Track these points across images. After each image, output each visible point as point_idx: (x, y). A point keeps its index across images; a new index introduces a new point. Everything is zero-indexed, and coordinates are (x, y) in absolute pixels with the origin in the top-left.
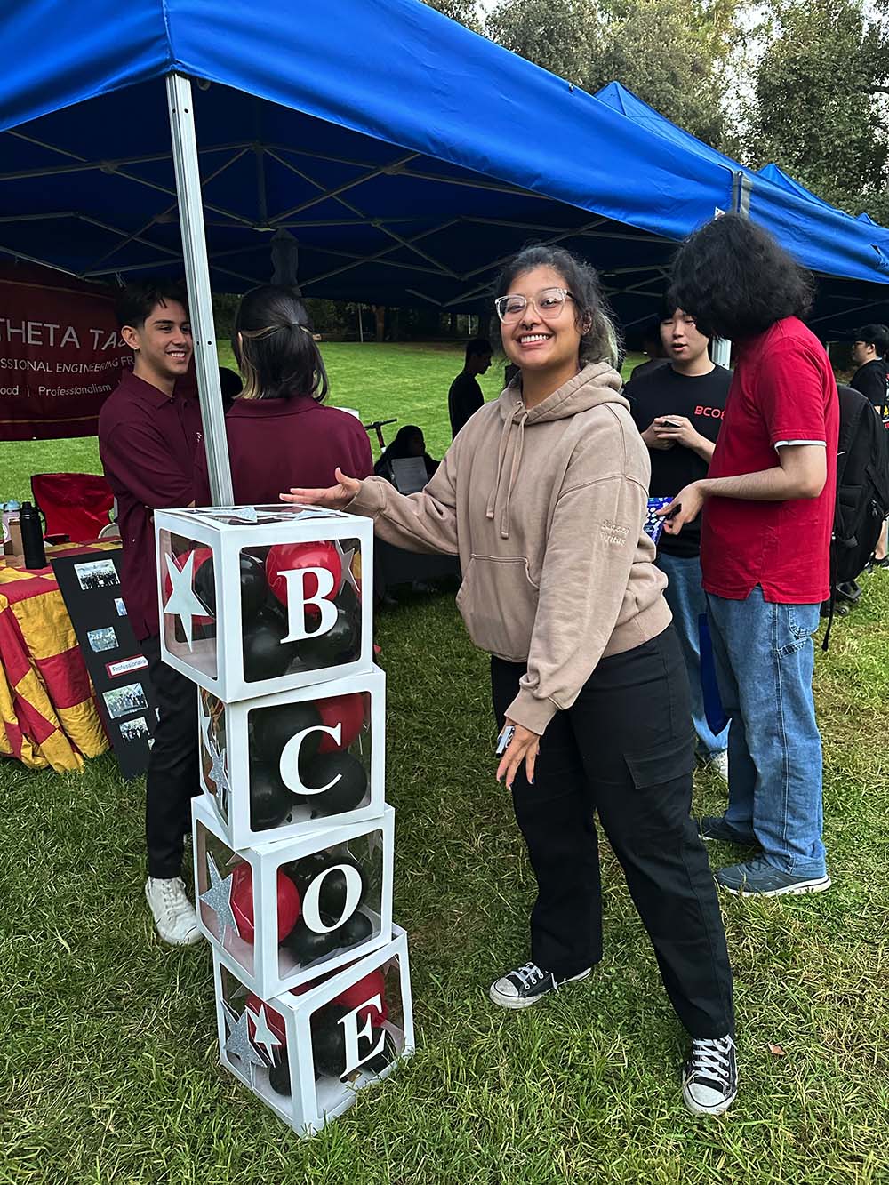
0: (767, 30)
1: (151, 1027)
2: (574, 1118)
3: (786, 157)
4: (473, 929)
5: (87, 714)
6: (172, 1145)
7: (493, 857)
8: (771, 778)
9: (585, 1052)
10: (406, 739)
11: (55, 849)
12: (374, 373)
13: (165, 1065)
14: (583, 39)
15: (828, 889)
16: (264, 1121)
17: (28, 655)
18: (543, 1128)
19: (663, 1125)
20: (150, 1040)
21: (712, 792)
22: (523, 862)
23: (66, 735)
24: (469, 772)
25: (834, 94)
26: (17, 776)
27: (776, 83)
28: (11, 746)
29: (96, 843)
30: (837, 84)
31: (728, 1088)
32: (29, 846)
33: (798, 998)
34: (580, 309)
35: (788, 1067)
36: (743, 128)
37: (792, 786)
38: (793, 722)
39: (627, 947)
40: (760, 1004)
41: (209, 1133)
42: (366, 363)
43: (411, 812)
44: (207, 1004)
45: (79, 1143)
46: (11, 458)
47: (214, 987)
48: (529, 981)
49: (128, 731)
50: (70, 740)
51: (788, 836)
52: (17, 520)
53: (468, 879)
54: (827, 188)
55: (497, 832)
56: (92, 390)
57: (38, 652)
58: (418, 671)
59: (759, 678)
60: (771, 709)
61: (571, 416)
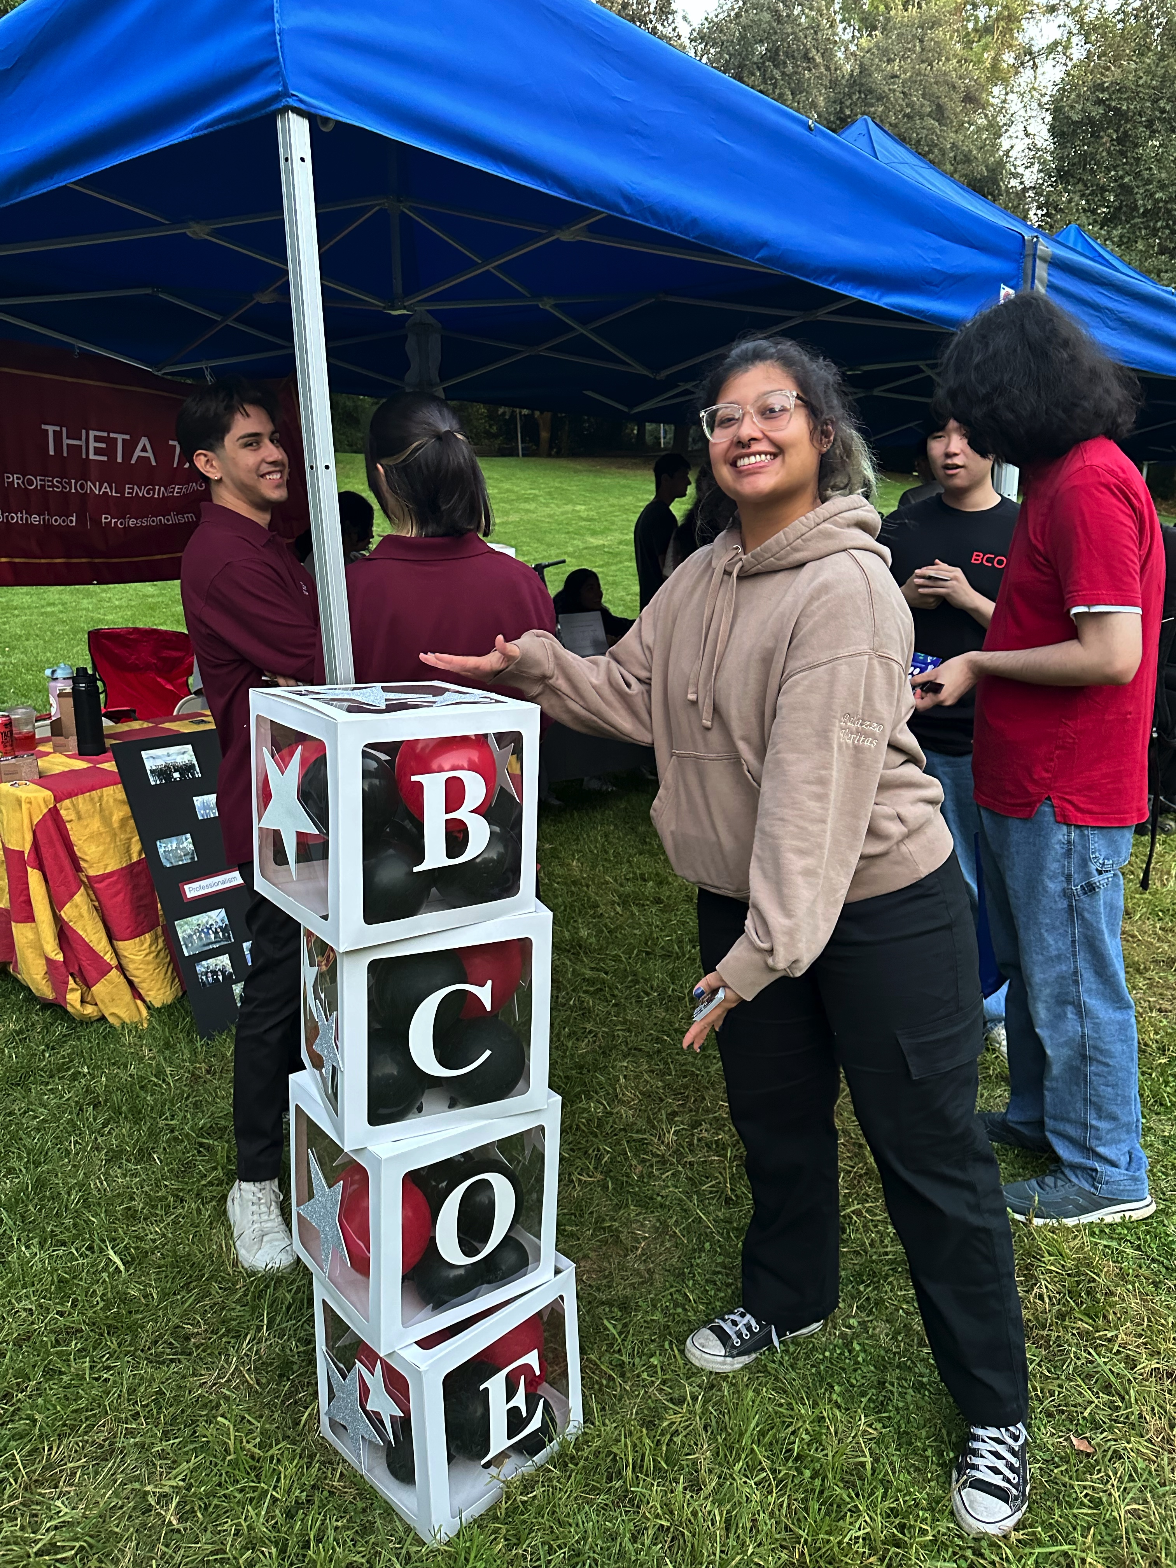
0: (1066, 48)
1: (229, 1381)
2: (801, 1532)
3: (1089, 214)
4: (662, 1258)
5: (153, 948)
6: (253, 1549)
7: (690, 1158)
8: (1065, 1063)
9: (816, 1439)
10: (573, 990)
11: (107, 1130)
12: (535, 498)
13: (247, 1435)
14: (819, 60)
15: (1151, 1217)
16: (377, 1519)
17: (78, 869)
18: (759, 1545)
19: (924, 1546)
20: (227, 1398)
21: (990, 1076)
22: (731, 1167)
23: (126, 977)
24: (658, 1040)
25: (1154, 132)
26: (60, 1029)
27: (1076, 118)
28: (55, 989)
29: (162, 1123)
30: (1159, 119)
31: (1016, 1498)
32: (74, 1126)
33: (1112, 1372)
34: (816, 416)
35: (1099, 1471)
36: (1031, 177)
37: (1096, 1074)
38: (1094, 987)
39: (874, 1289)
40: (1058, 1378)
41: (304, 1533)
42: (525, 484)
43: (579, 1093)
44: (304, 1352)
45: (129, 1539)
46: (63, 605)
47: (313, 1327)
48: (739, 1335)
49: (206, 973)
50: (131, 983)
51: (1094, 1143)
52: (69, 690)
53: (657, 1189)
54: (1145, 255)
55: (696, 1124)
56: (171, 519)
57: (91, 867)
58: (589, 898)
59: (1047, 925)
60: (1064, 968)
61: (801, 565)
